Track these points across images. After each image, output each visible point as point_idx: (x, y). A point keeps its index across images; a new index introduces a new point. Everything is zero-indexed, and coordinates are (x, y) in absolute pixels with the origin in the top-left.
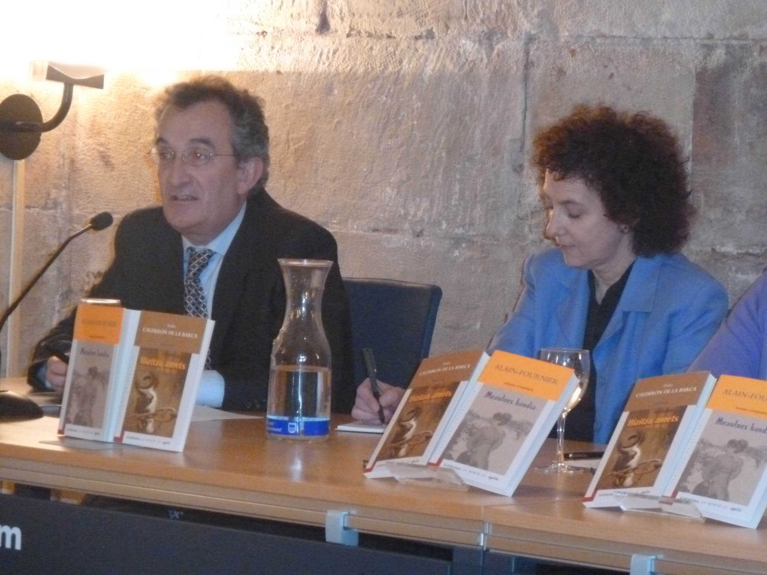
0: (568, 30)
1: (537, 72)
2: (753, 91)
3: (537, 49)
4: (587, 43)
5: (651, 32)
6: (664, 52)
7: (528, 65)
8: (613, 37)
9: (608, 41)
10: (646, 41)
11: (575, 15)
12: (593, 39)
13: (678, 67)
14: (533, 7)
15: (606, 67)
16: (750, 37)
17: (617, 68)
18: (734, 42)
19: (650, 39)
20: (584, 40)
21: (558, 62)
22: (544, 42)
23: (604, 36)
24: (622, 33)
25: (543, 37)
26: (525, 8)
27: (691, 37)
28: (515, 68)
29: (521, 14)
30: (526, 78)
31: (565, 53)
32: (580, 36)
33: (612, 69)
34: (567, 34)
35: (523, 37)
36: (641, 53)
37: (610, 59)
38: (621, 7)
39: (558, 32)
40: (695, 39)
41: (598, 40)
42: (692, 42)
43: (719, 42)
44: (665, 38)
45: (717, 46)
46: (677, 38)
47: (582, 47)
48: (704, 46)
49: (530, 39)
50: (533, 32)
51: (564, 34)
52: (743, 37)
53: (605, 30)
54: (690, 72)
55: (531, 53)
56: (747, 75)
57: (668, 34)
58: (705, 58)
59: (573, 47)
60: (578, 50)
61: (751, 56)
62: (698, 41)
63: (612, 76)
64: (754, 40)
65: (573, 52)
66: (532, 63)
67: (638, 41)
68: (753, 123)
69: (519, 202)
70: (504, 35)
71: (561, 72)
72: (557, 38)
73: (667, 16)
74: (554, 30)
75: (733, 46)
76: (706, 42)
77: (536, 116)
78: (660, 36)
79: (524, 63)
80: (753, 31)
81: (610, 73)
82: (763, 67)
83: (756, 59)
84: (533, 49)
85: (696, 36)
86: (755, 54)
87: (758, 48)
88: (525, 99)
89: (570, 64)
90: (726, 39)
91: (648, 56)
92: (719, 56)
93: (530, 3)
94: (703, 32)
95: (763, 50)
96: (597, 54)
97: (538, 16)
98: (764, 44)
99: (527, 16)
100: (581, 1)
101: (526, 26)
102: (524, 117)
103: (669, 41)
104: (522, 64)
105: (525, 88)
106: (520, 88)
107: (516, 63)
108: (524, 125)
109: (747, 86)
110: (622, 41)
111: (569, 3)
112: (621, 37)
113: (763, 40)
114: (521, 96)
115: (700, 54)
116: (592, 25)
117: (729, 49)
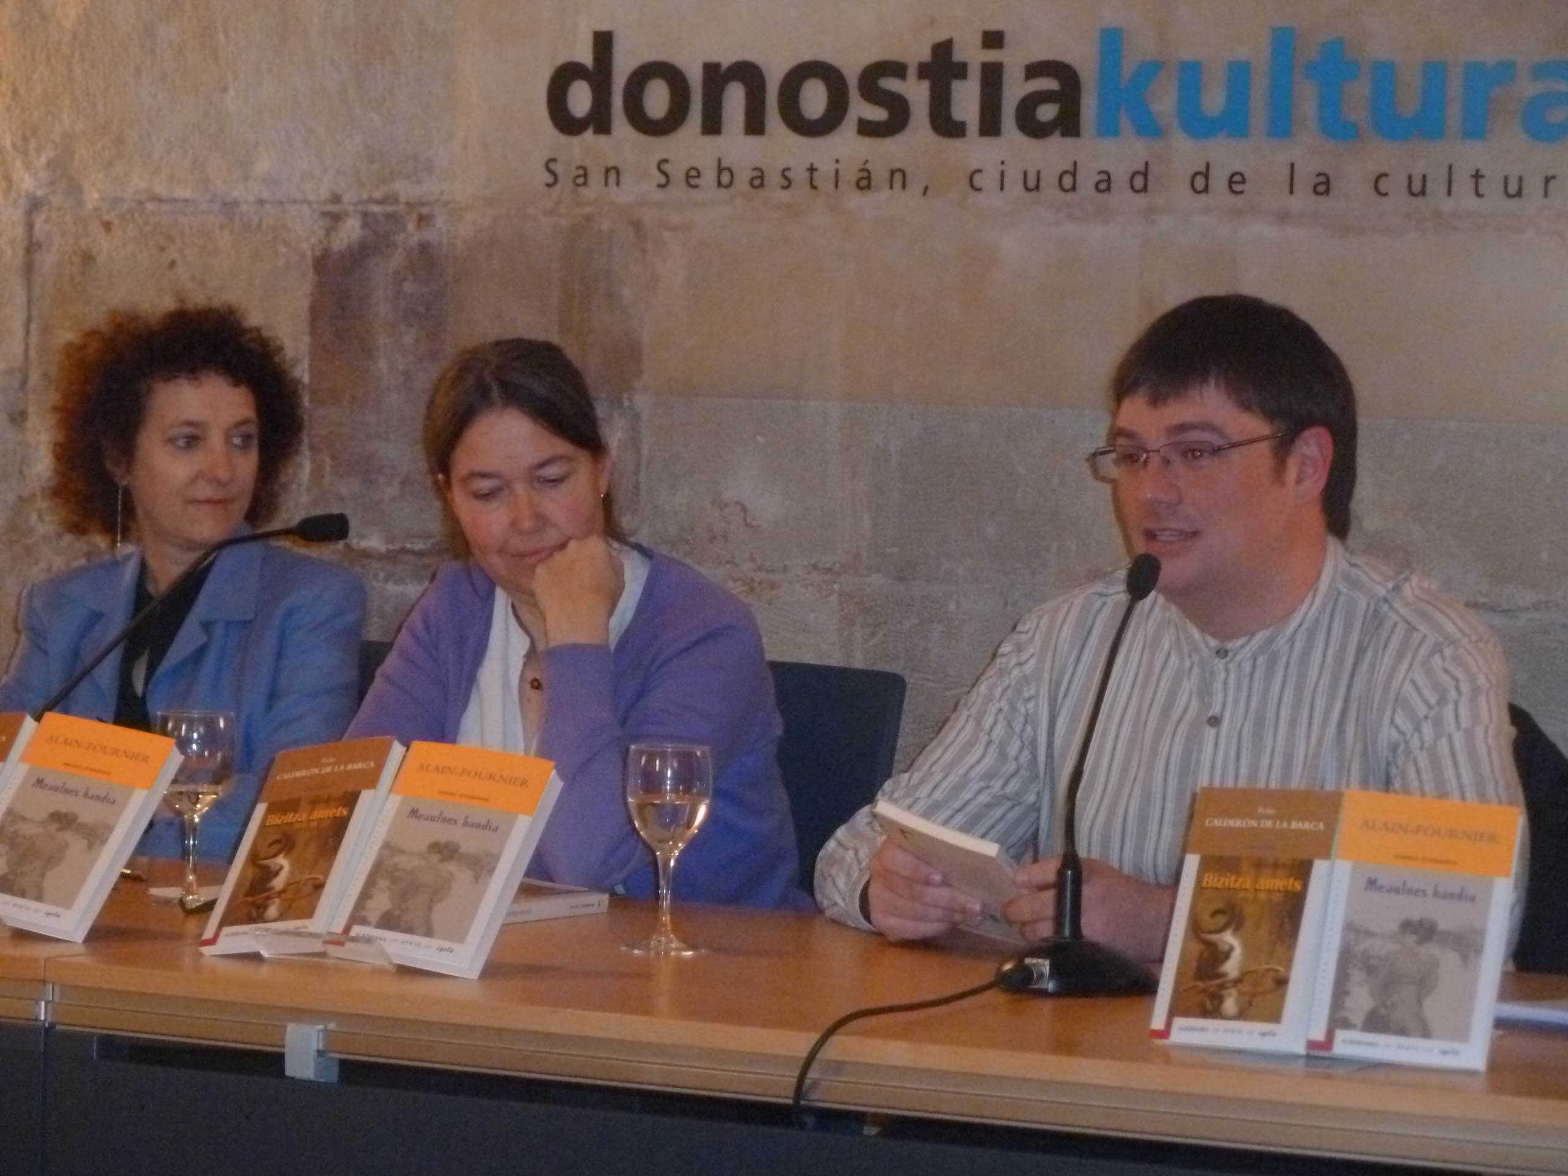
0: (99, 191)
1: (47, 260)
2: (408, 287)
3: (46, 221)
4: (131, 211)
5: (238, 192)
6: (259, 225)
7: (32, 247)
8: (175, 200)
9: (165, 207)
10: (230, 207)
11: (110, 164)
12: (140, 202)
13: (283, 249)
14: (39, 151)
15: (162, 249)
16: (403, 199)
17: (181, 251)
18: (376, 209)
19: (236, 203)
20: (125, 207)
21: (83, 243)
22: (59, 209)
23: (160, 200)
24: (189, 194)
25: (57, 200)
26: (25, 154)
27: (305, 201)
28: (9, 252)
29: (18, 164)
30: (28, 269)
31: (95, 227)
32: (117, 201)
33: (172, 253)
34: (96, 195)
35: (23, 202)
36: (222, 227)
37: (170, 238)
38: (186, 152)
39: (81, 192)
40: (309, 203)
41: (150, 207)
42: (306, 208)
43: (351, 208)
44: (261, 202)
45: (346, 214)
46: (282, 203)
47: (122, 217)
48: (325, 214)
49: (35, 205)
50: (39, 193)
51: (92, 197)
52: (389, 199)
53: (160, 190)
54: (303, 256)
55: (37, 227)
56: (398, 259)
57: (266, 195)
58: (328, 234)
59: (106, 218)
60: (116, 222)
61: (404, 230)
62: (315, 206)
63: (173, 264)
64: (408, 204)
65: (107, 226)
66: (39, 245)
67: (215, 207)
68: (408, 339)
69: (21, 472)
71: (88, 258)
72: (80, 203)
73: (263, 166)
74: (75, 190)
75: (374, 215)
76: (329, 208)
77: (45, 330)
78: (251, 199)
79: (25, 243)
80: (405, 190)
81: (169, 261)
82: (424, 248)
83: (411, 235)
84: (40, 220)
85: (312, 197)
86: (411, 227)
87: (415, 216)
88: (29, 302)
89: (103, 245)
90: (360, 202)
91: (232, 231)
92: (351, 230)
93: (33, 144)
94: (324, 192)
95: (423, 220)
96: (147, 228)
97: (48, 164)
98: (425, 210)
99: (28, 166)
100: (120, 140)
101: (27, 183)
102: (27, 333)
103: (267, 206)
104: (21, 245)
105: (28, 284)
106: (18, 285)
107: (12, 243)
108: (26, 346)
109: (398, 279)
110: (189, 208)
111: (99, 146)
112: (187, 200)
113: (424, 204)
114: (22, 299)
115: (319, 228)
116: (138, 180)
117: (367, 220)
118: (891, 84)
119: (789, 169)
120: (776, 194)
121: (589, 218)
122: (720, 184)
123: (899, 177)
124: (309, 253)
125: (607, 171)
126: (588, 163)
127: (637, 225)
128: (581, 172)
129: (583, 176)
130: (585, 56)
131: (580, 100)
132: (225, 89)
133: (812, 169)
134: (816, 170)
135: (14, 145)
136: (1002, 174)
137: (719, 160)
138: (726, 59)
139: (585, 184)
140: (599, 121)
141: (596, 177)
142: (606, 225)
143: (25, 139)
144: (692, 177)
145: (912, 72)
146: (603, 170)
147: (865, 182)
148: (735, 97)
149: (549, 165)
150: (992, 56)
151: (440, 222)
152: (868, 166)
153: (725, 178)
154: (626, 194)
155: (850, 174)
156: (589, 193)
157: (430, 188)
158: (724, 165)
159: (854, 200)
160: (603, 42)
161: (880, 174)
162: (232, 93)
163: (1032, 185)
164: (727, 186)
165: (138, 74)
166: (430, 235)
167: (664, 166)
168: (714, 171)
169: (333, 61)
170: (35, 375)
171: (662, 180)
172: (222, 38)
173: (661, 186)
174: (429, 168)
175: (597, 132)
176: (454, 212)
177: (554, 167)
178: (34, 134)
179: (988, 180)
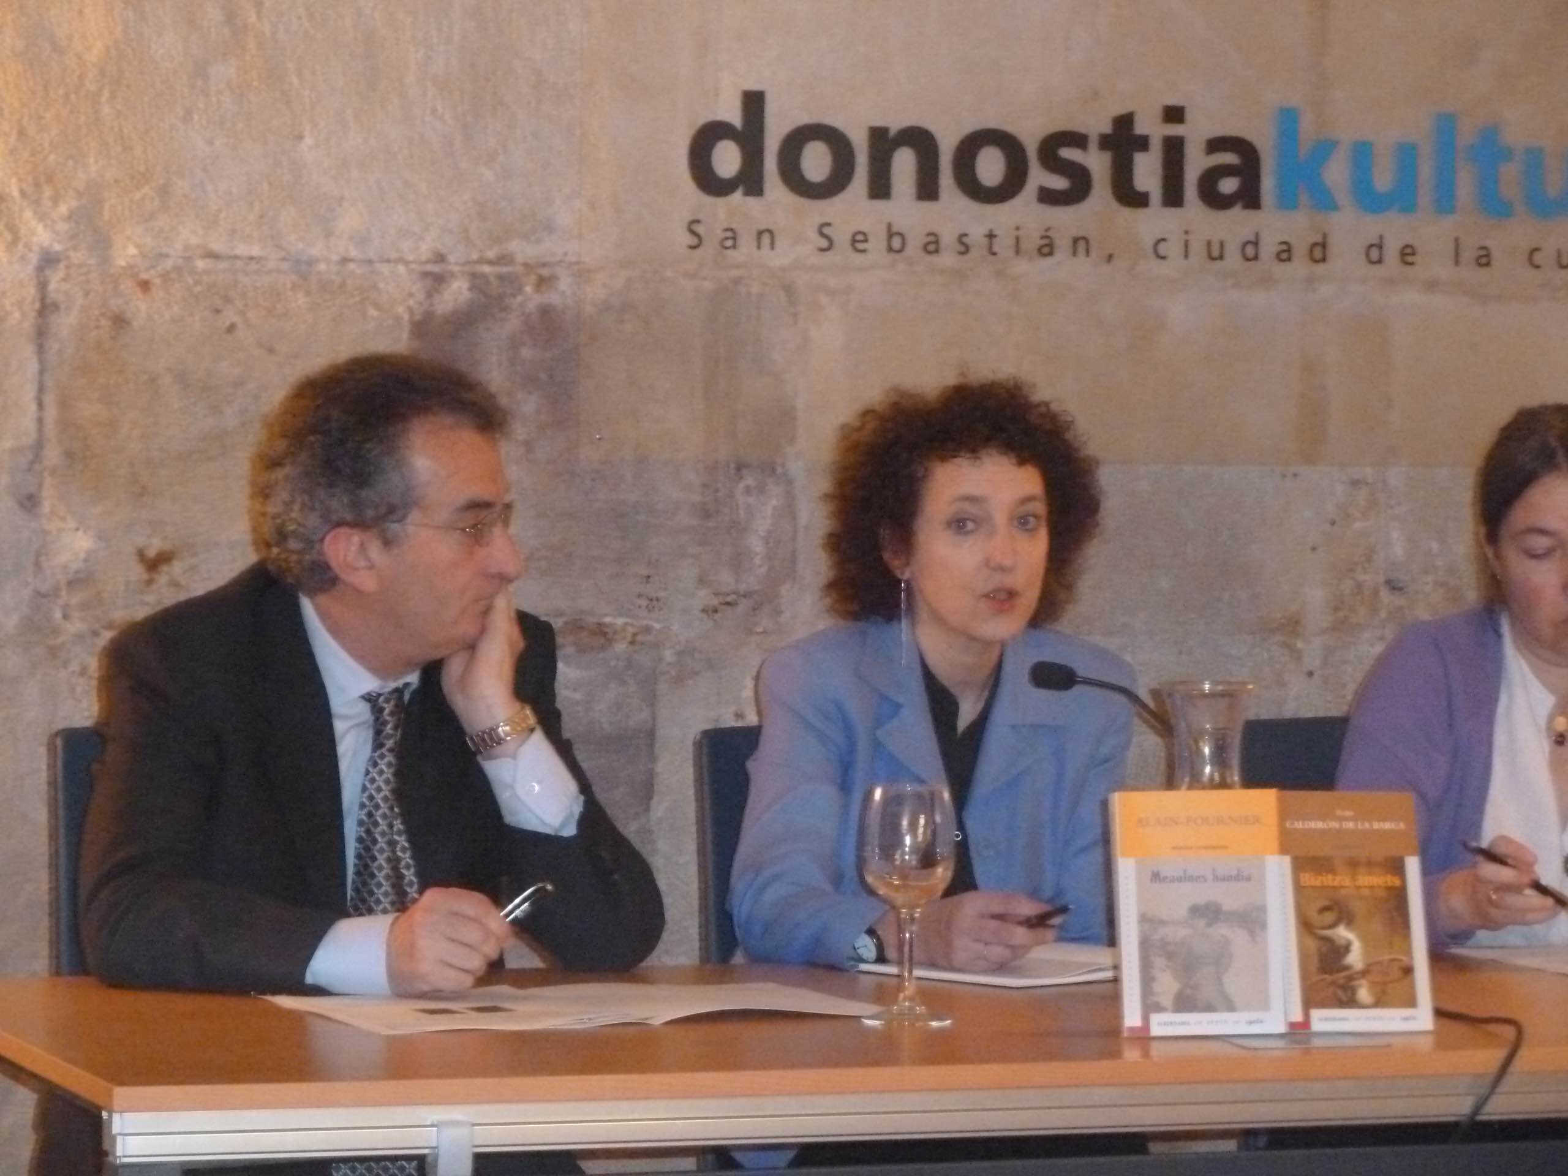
0: (137, 246)
1: (65, 323)
3: (65, 280)
4: (178, 269)
5: (316, 250)
6: (343, 285)
7: (46, 308)
8: (236, 257)
9: (223, 265)
10: (304, 265)
11: (152, 216)
12: (188, 259)
13: (373, 312)
14: (56, 200)
15: (218, 311)
16: (520, 258)
17: (242, 313)
18: (486, 269)
19: (311, 262)
20: (169, 264)
21: (114, 304)
22: (80, 266)
23: (214, 256)
24: (256, 251)
25: (77, 257)
26: (37, 202)
27: (401, 260)
28: (17, 315)
29: (28, 214)
30: (41, 334)
32: (160, 257)
33: (230, 316)
34: (132, 250)
35: (34, 259)
36: (294, 287)
37: (227, 300)
39: (111, 248)
40: (407, 263)
41: (200, 264)
42: (401, 269)
43: (456, 269)
44: (345, 260)
45: (452, 275)
46: (371, 261)
48: (426, 275)
49: (48, 260)
50: (57, 247)
51: (126, 252)
52: (504, 259)
54: (398, 319)
55: (52, 286)
56: (513, 324)
57: (353, 253)
58: (429, 295)
59: (144, 276)
60: (158, 281)
61: (520, 290)
62: (413, 266)
63: (232, 328)
64: (526, 265)
65: (145, 286)
66: (56, 306)
67: (287, 266)
71: (120, 321)
73: (349, 220)
74: (102, 244)
75: (484, 276)
76: (430, 268)
78: (335, 258)
79: (37, 305)
80: (523, 250)
81: (228, 323)
82: (545, 311)
83: (530, 298)
84: (55, 280)
85: (410, 257)
86: (528, 289)
87: (533, 278)
88: (42, 372)
89: (140, 307)
90: (471, 262)
91: (308, 293)
92: (457, 293)
93: (48, 192)
94: (425, 250)
95: (543, 283)
96: (198, 289)
97: (69, 218)
98: (545, 272)
99: (42, 217)
100: (164, 191)
101: (42, 236)
102: (40, 405)
103: (352, 266)
104: (32, 307)
105: (41, 350)
106: (28, 351)
107: (20, 304)
108: (40, 421)
109: (514, 344)
110: (254, 266)
111: (138, 196)
112: (251, 258)
113: (544, 265)
114: (33, 366)
115: (418, 290)
116: (189, 234)
117: (477, 281)
118: (1068, 154)
119: (966, 235)
120: (947, 259)
121: (737, 281)
122: (890, 249)
123: (1081, 244)
124: (406, 317)
125: (760, 233)
126: (737, 225)
127: (789, 290)
128: (729, 234)
129: (732, 237)
130: (732, 114)
131: (727, 160)
132: (300, 137)
133: (991, 236)
134: (995, 236)
135: (23, 193)
136: (1186, 242)
137: (889, 226)
138: (895, 123)
139: (734, 247)
140: (750, 180)
141: (746, 242)
142: (755, 287)
143: (37, 185)
144: (858, 240)
145: (1093, 143)
146: (755, 234)
147: (1047, 249)
148: (904, 162)
149: (692, 226)
150: (1174, 130)
151: (565, 283)
152: (1050, 233)
153: (896, 243)
154: (779, 258)
155: (1032, 241)
156: (738, 255)
157: (549, 248)
158: (895, 229)
159: (1020, 266)
160: (754, 102)
161: (1063, 239)
162: (308, 141)
163: (1215, 253)
164: (900, 251)
165: (187, 117)
166: (553, 298)
167: (826, 230)
168: (883, 235)
169: (434, 111)
170: (53, 455)
171: (824, 243)
172: (295, 81)
173: (822, 250)
174: (550, 228)
175: (748, 193)
176: (582, 274)
177: (700, 229)
178: (50, 179)
179: (1172, 249)
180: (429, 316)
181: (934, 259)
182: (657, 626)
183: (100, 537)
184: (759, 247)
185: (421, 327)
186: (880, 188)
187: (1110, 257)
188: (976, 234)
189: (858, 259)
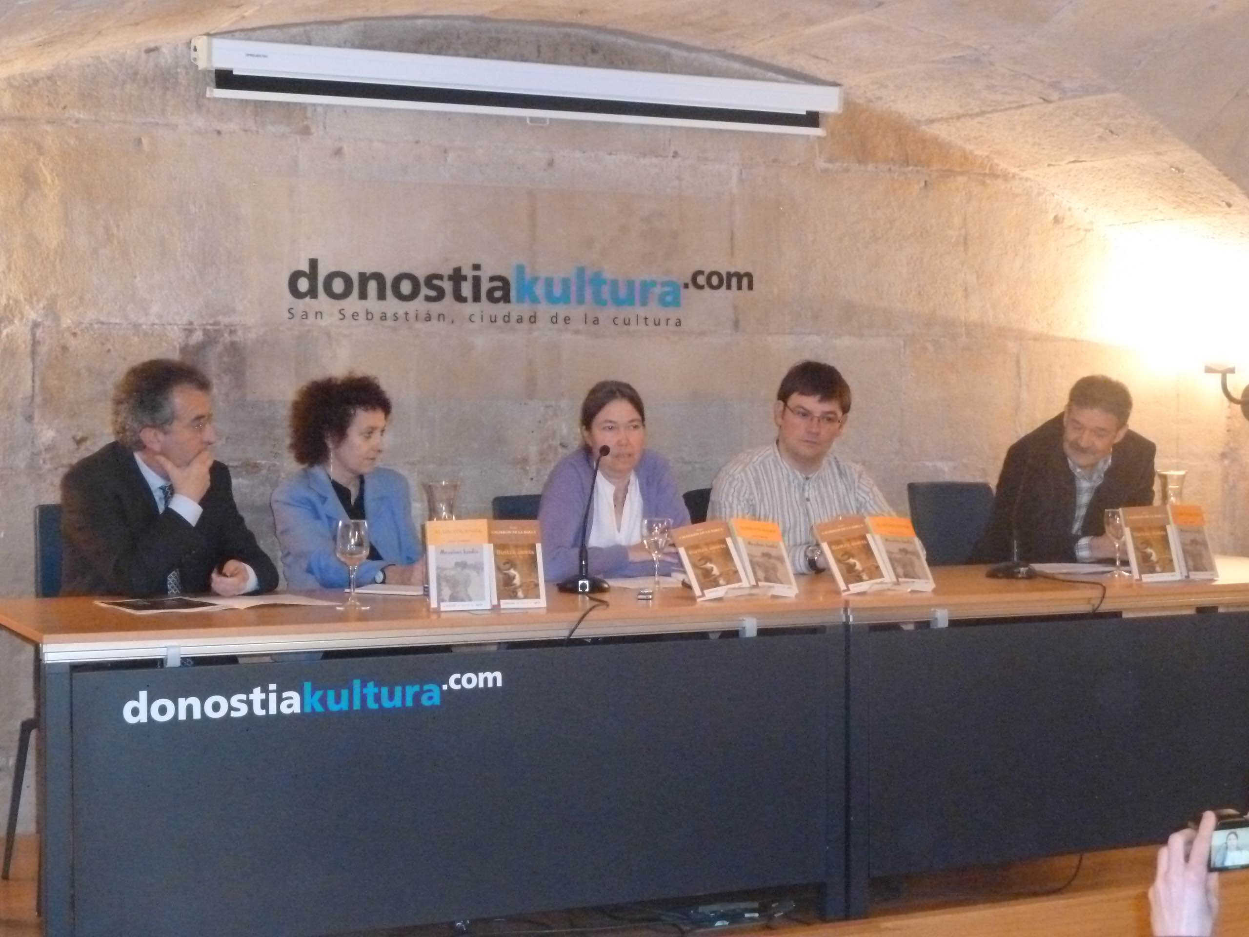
0: (70, 319)
1: (43, 349)
2: (225, 359)
3: (43, 332)
4: (86, 328)
5: (142, 320)
6: (152, 334)
7: (35, 343)
8: (110, 323)
9: (105, 327)
10: (136, 327)
11: (77, 307)
12: (91, 324)
13: (164, 344)
14: (38, 301)
15: (103, 344)
16: (222, 324)
17: (113, 345)
18: (209, 327)
19: (140, 325)
20: (84, 326)
21: (62, 342)
22: (49, 327)
23: (102, 323)
24: (118, 321)
25: (47, 323)
26: (31, 303)
27: (176, 324)
28: (23, 346)
29: (27, 307)
30: (34, 353)
31: (67, 335)
32: (80, 323)
33: (109, 346)
34: (69, 321)
35: (30, 324)
36: (133, 335)
37: (108, 340)
38: (116, 303)
39: (59, 320)
40: (178, 325)
41: (96, 326)
42: (175, 327)
43: (197, 327)
44: (153, 324)
45: (196, 329)
46: (164, 325)
47: (82, 330)
48: (185, 330)
49: (36, 325)
50: (39, 320)
51: (66, 322)
52: (217, 323)
53: (102, 319)
54: (174, 347)
55: (38, 335)
56: (219, 348)
57: (157, 321)
58: (187, 337)
59: (74, 331)
60: (79, 333)
61: (223, 336)
62: (180, 326)
63: (109, 351)
64: (226, 326)
65: (74, 334)
66: (39, 342)
67: (130, 326)
69: (33, 442)
70: (11, 322)
71: (65, 348)
72: (58, 325)
73: (155, 309)
74: (57, 319)
75: (208, 330)
76: (186, 327)
77: (43, 380)
78: (149, 323)
79: (31, 342)
80: (224, 320)
81: (107, 349)
82: (233, 344)
83: (227, 338)
84: (39, 332)
85: (179, 323)
86: (226, 335)
87: (228, 330)
88: (34, 368)
89: (72, 343)
90: (203, 325)
91: (139, 337)
92: (198, 337)
93: (35, 299)
94: (185, 319)
95: (232, 332)
96: (96, 336)
97: (44, 308)
98: (233, 328)
99: (33, 308)
100: (81, 298)
101: (33, 316)
102: (33, 381)
103: (155, 326)
104: (29, 343)
105: (33, 360)
106: (28, 360)
107: (24, 342)
108: (33, 387)
109: (220, 356)
110: (117, 327)
111: (70, 300)
112: (116, 324)
113: (232, 326)
114: (30, 366)
115: (182, 335)
116: (91, 315)
117: (206, 332)
118: (436, 282)
119: (397, 313)
120: (390, 322)
121: (309, 331)
122: (367, 319)
123: (441, 316)
124: (178, 346)
125: (316, 313)
126: (308, 310)
127: (328, 335)
128: (304, 313)
129: (306, 315)
130: (305, 267)
131: (303, 285)
132: (135, 277)
133: (407, 314)
134: (408, 314)
135: (25, 299)
136: (482, 316)
137: (367, 310)
138: (369, 270)
139: (307, 318)
140: (312, 293)
141: (311, 316)
142: (315, 334)
143: (31, 296)
144: (355, 316)
145: (446, 278)
146: (315, 313)
147: (428, 318)
148: (372, 286)
149: (290, 310)
150: (477, 273)
151: (240, 333)
152: (429, 313)
153: (370, 317)
154: (323, 323)
155: (423, 315)
156: (308, 322)
157: (235, 319)
158: (369, 311)
159: (419, 325)
160: (313, 263)
161: (434, 315)
162: (138, 279)
163: (493, 320)
164: (370, 320)
165: (90, 269)
166: (235, 338)
167: (342, 312)
168: (365, 313)
169: (188, 267)
170: (38, 400)
171: (342, 317)
172: (133, 255)
173: (341, 319)
174: (234, 311)
175: (311, 298)
176: (247, 329)
177: (292, 311)
178: (36, 294)
179: (477, 318)
180: (187, 345)
181: (383, 322)
182: (278, 463)
183: (58, 431)
184: (316, 318)
185: (184, 350)
186: (363, 295)
187: (453, 322)
188: (401, 313)
189: (354, 323)
